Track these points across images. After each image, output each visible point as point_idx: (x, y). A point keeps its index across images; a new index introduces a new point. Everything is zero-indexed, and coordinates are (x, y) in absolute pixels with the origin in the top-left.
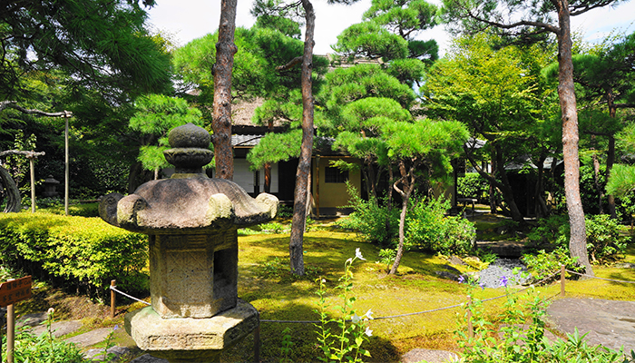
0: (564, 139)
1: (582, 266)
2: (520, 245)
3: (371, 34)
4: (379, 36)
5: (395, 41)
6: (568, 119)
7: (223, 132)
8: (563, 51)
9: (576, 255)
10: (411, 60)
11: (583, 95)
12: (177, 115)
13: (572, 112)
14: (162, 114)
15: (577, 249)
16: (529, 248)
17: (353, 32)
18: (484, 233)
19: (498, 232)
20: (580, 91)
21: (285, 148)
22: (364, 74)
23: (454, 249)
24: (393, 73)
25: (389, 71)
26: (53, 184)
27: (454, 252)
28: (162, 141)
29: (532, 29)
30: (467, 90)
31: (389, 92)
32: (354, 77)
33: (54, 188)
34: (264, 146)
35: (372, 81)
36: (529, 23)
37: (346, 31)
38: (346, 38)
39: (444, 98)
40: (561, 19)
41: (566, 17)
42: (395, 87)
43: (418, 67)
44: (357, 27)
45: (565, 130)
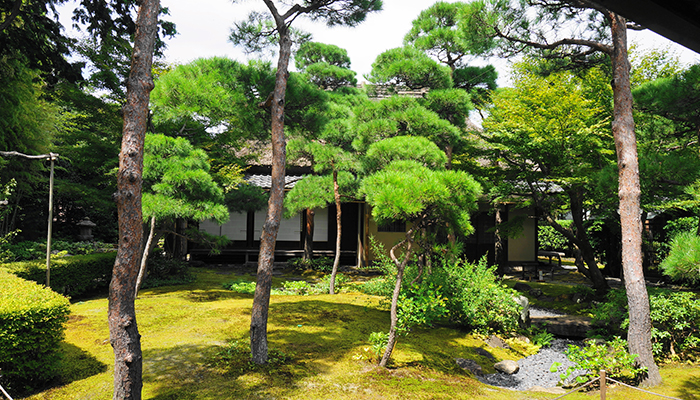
0: (621, 192)
1: (643, 368)
2: (586, 323)
3: (407, 60)
4: (416, 63)
5: (435, 68)
6: (624, 166)
7: (126, 189)
8: (618, 77)
9: (635, 351)
10: (454, 91)
11: (672, 131)
12: (176, 158)
13: (630, 157)
14: (158, 156)
15: (637, 342)
16: (597, 327)
17: (386, 59)
18: (557, 300)
19: (574, 299)
20: (668, 125)
21: (323, 192)
22: (396, 108)
23: (496, 327)
24: (432, 108)
25: (428, 104)
26: (88, 227)
27: (495, 330)
28: (156, 187)
29: (585, 49)
30: (522, 126)
31: (423, 129)
32: (385, 112)
33: (90, 231)
34: (300, 190)
35: (404, 117)
36: (581, 43)
37: (379, 57)
38: (379, 67)
39: (498, 135)
40: (615, 35)
41: (621, 32)
42: (431, 124)
43: (462, 98)
44: (391, 53)
45: (622, 180)
